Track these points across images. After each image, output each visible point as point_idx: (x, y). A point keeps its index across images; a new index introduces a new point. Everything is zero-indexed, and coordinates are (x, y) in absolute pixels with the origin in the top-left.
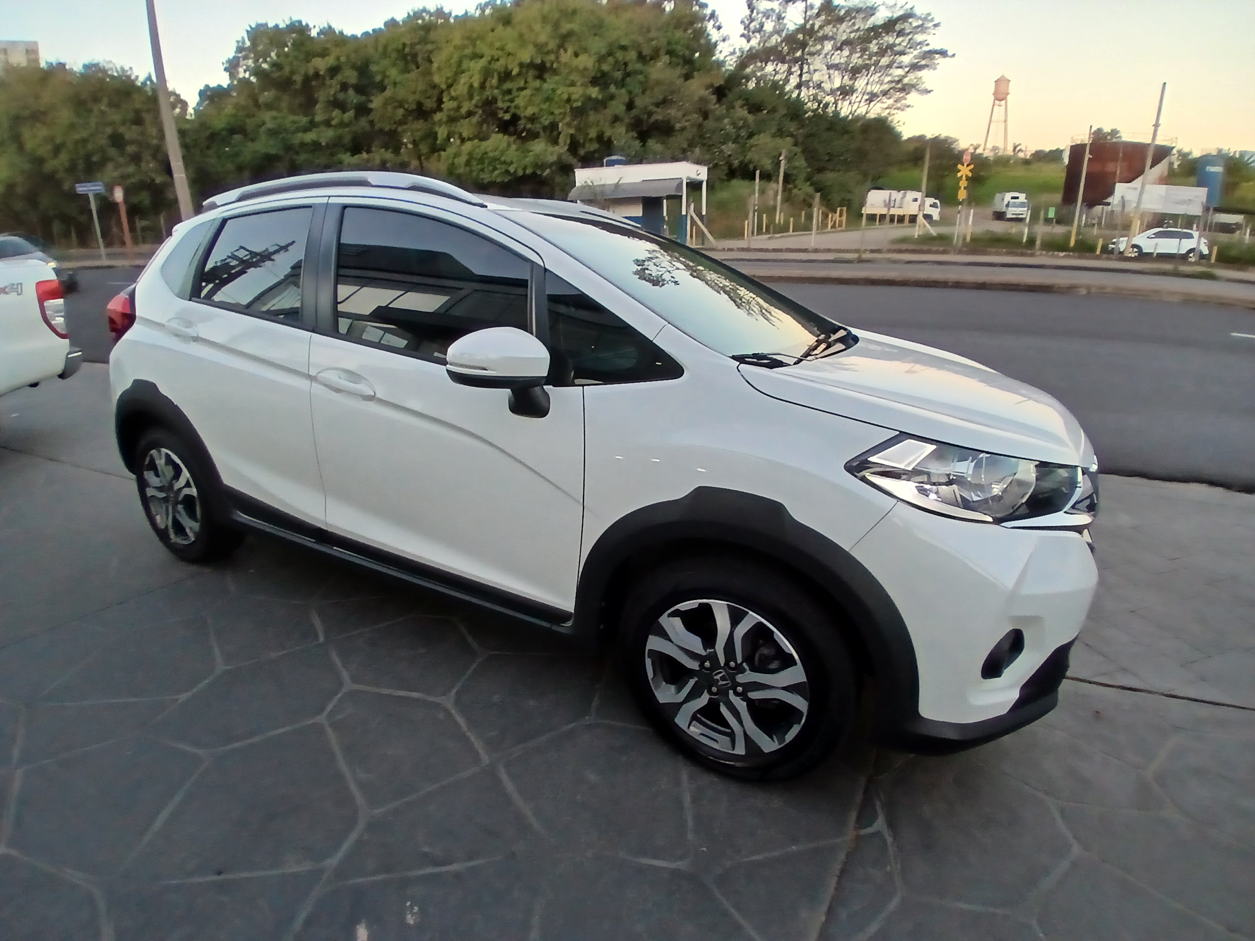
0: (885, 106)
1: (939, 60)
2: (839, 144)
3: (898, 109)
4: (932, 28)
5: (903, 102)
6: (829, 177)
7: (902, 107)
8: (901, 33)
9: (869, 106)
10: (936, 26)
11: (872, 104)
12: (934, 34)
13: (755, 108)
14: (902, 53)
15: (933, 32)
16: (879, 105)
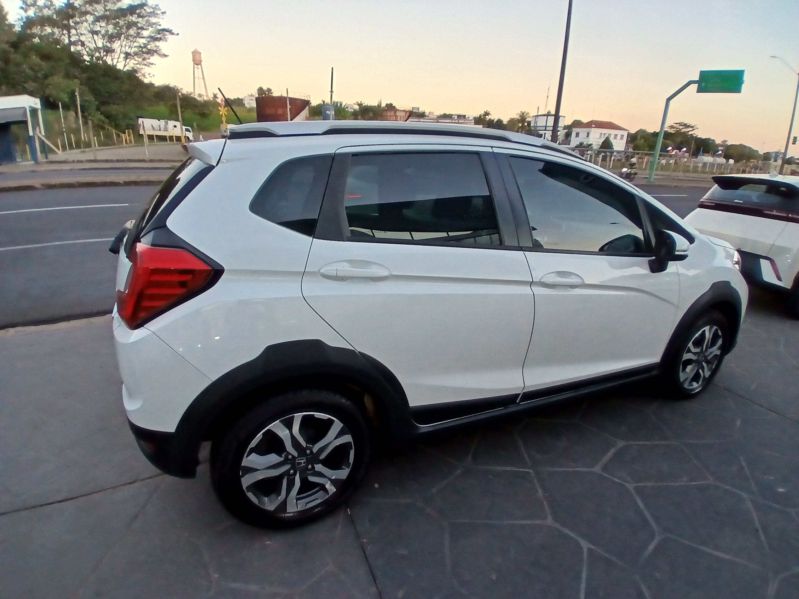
0: (136, 62)
1: (169, 36)
2: (114, 86)
3: (146, 65)
4: (161, 14)
5: (148, 60)
6: (114, 109)
7: (148, 64)
8: (139, 16)
9: (126, 62)
10: (163, 13)
11: (128, 61)
12: (163, 19)
13: (45, 57)
14: (142, 29)
15: (162, 17)
16: (133, 61)
